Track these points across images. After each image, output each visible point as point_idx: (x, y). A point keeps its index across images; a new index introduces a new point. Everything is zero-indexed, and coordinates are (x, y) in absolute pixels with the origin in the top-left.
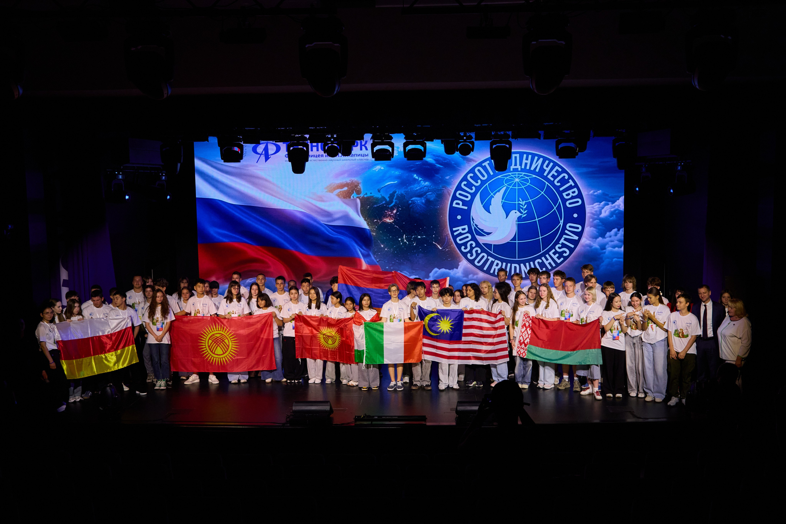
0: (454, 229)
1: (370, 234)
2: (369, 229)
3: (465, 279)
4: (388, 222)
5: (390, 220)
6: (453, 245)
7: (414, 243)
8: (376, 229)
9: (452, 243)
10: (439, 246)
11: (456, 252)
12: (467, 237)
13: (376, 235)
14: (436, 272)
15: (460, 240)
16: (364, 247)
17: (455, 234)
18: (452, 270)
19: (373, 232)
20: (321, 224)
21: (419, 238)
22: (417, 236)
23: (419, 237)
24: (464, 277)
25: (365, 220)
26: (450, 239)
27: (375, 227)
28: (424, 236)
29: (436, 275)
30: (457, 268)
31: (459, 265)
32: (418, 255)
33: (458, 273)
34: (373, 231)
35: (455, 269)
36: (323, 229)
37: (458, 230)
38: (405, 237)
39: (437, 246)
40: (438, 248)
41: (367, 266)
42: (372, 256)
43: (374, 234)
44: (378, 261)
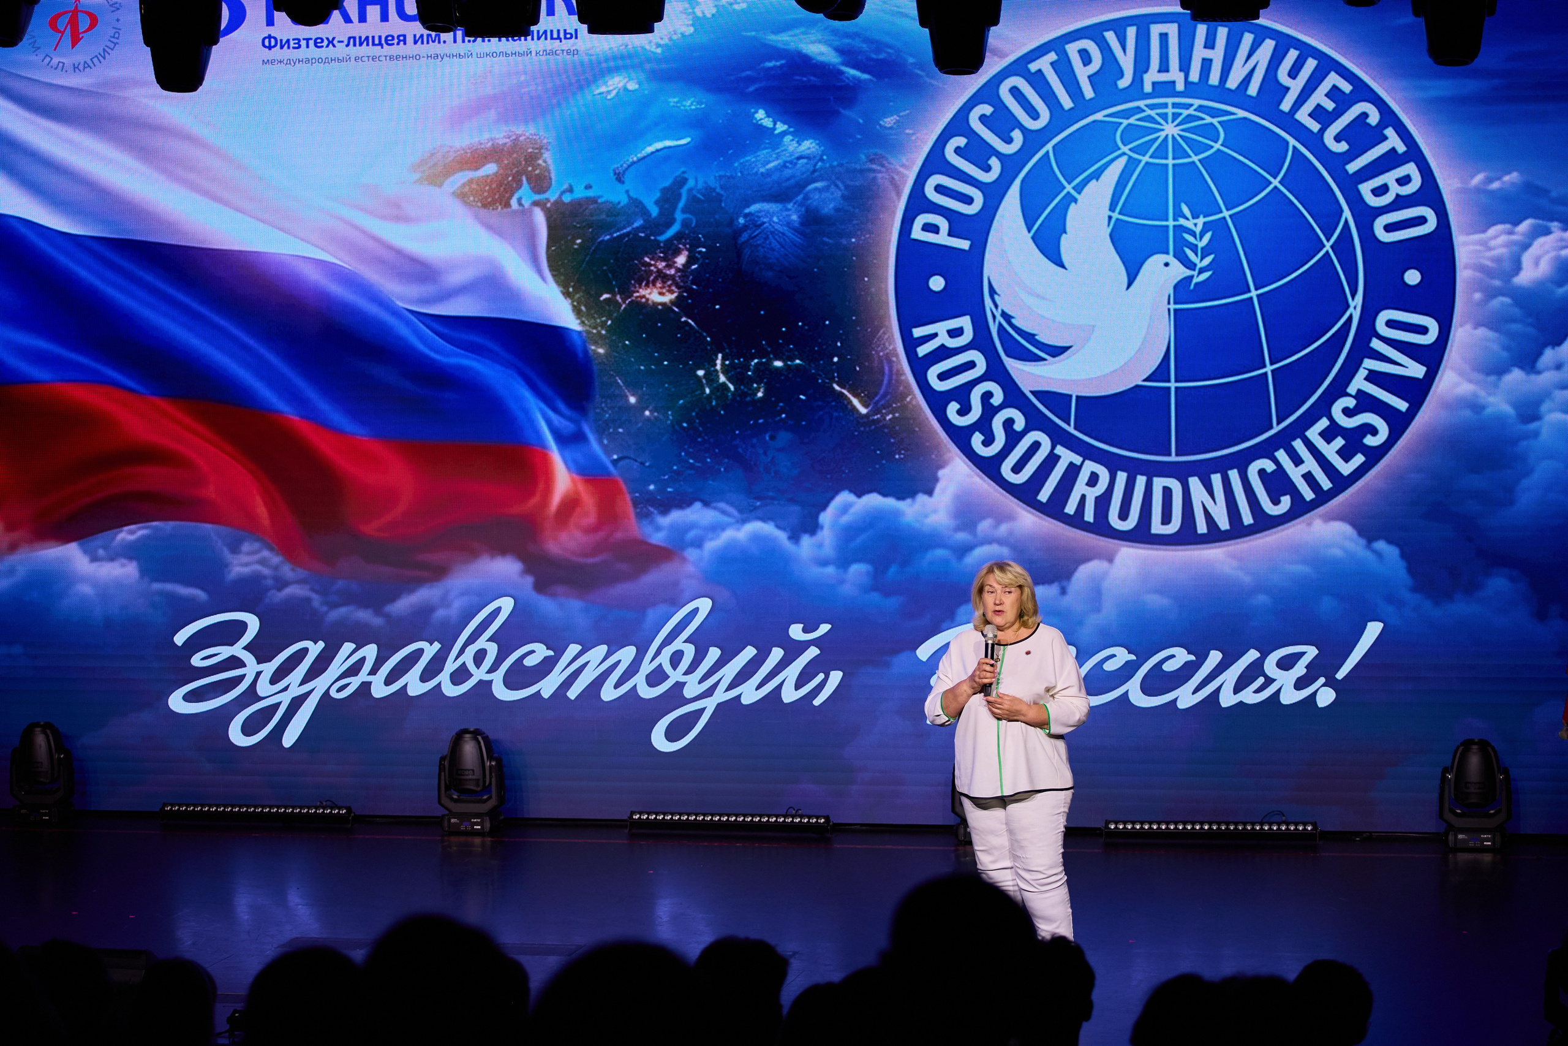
0: (917, 332)
1: (586, 351)
2: (580, 333)
3: (961, 536)
4: (655, 304)
5: (661, 293)
6: (914, 397)
7: (758, 390)
8: (609, 329)
9: (908, 390)
10: (855, 402)
11: (923, 424)
12: (971, 365)
13: (606, 355)
14: (845, 509)
15: (942, 376)
16: (561, 404)
17: (922, 350)
18: (909, 501)
19: (596, 343)
20: (396, 312)
21: (777, 369)
22: (770, 362)
23: (778, 364)
24: (957, 529)
25: (566, 294)
26: (900, 372)
27: (603, 325)
28: (798, 361)
29: (845, 519)
30: (930, 492)
31: (936, 480)
32: (772, 438)
33: (935, 511)
34: (598, 340)
35: (922, 498)
36: (404, 331)
37: (934, 336)
38: (723, 364)
39: (850, 402)
40: (854, 408)
41: (573, 481)
42: (592, 437)
43: (601, 351)
44: (615, 462)
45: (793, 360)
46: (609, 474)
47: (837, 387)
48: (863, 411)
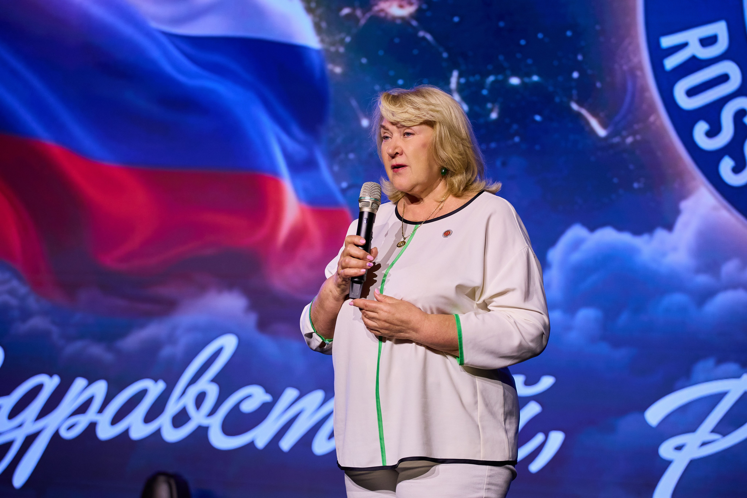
0: (667, 42)
1: (323, 70)
2: (318, 52)
3: (703, 279)
4: (394, 18)
5: (401, 6)
6: (658, 117)
7: (491, 111)
8: (348, 47)
9: (652, 109)
10: (594, 123)
11: (668, 148)
12: (724, 78)
13: (344, 74)
14: (576, 244)
15: (692, 92)
16: (296, 130)
17: (670, 63)
18: (645, 237)
19: (334, 62)
20: (149, 33)
21: (514, 88)
22: (506, 78)
23: (515, 81)
24: (699, 271)
25: (309, 10)
26: (644, 89)
27: (342, 41)
28: (535, 78)
29: (576, 257)
30: (669, 227)
31: (677, 212)
32: (504, 164)
33: (675, 249)
34: (335, 58)
35: (661, 234)
36: (155, 53)
37: (684, 45)
38: (458, 83)
39: (588, 123)
40: (592, 132)
41: (302, 211)
42: (322, 163)
43: (338, 70)
44: (344, 191)
45: (529, 75)
46: (335, 203)
47: (575, 106)
48: (601, 132)
